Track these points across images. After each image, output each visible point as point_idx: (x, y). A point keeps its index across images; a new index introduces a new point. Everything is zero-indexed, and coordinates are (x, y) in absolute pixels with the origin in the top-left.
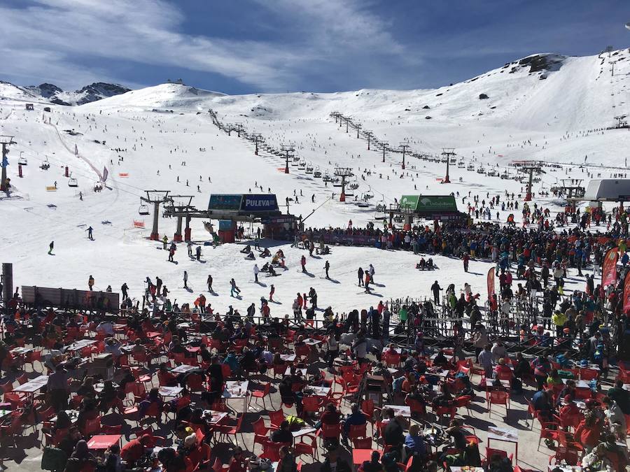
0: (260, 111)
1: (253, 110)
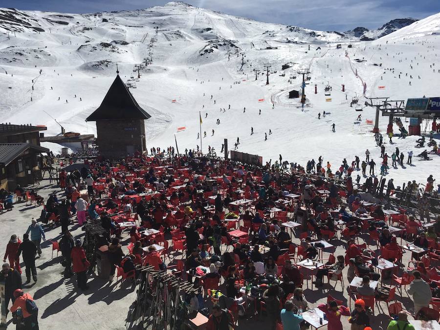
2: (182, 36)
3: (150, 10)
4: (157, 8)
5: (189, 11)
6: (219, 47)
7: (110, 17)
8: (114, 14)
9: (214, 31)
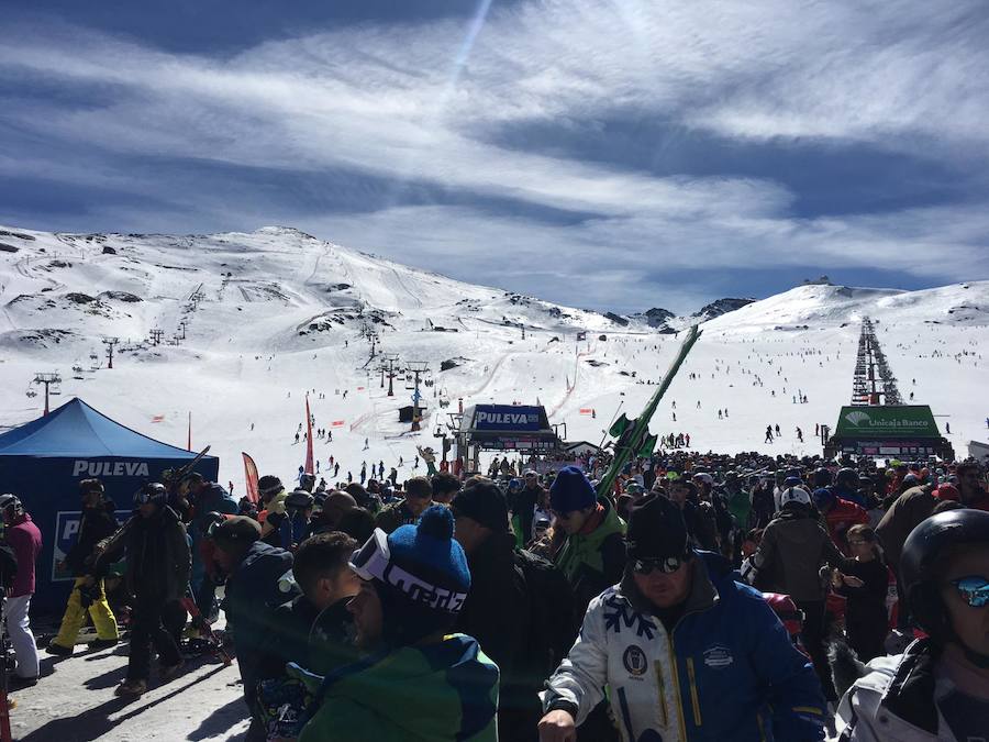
0: (967, 312)
1: (951, 312)
2: (279, 295)
3: (219, 239)
4: (235, 236)
5: (306, 248)
6: (345, 321)
7: (124, 245)
8: (134, 239)
9: (354, 292)
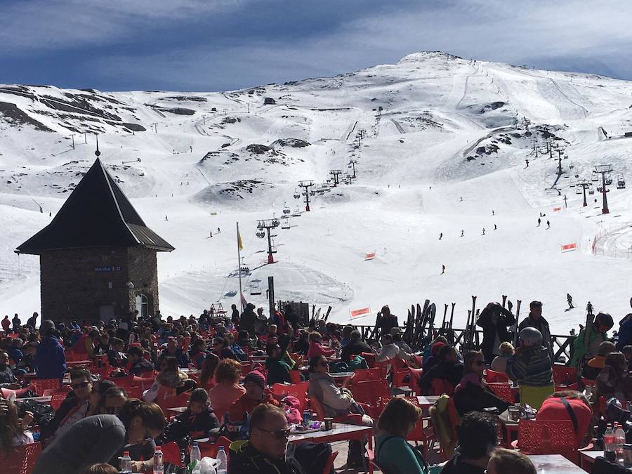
2: (433, 124)
3: (366, 74)
4: (382, 69)
5: (454, 70)
6: (513, 140)
7: (281, 94)
8: (290, 88)
9: (511, 109)
